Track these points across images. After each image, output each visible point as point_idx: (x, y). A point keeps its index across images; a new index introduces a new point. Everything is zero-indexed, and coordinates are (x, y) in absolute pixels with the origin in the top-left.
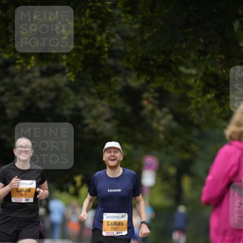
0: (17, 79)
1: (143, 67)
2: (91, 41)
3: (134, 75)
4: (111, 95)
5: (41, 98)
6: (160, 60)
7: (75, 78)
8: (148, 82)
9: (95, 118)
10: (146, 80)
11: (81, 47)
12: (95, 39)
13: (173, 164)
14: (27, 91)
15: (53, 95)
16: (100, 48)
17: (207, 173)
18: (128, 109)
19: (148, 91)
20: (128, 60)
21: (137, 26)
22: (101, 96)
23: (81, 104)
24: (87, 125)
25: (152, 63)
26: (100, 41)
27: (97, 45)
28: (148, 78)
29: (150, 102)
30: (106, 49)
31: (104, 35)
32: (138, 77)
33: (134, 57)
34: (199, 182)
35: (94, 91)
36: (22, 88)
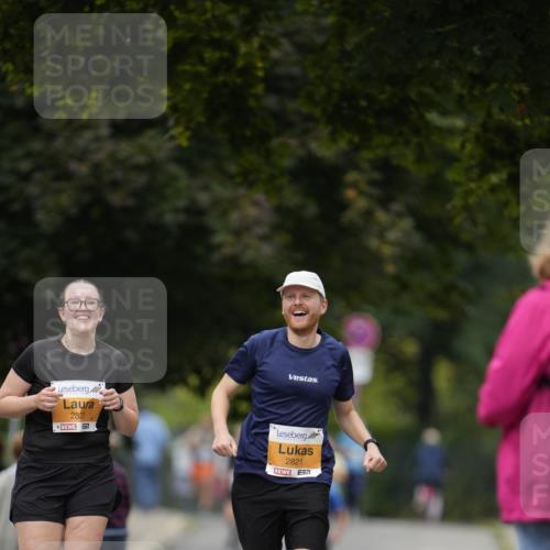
0: (59, 143)
1: (343, 114)
2: (226, 54)
3: (325, 131)
4: (272, 178)
5: (115, 184)
6: (383, 97)
7: (189, 139)
8: (356, 148)
9: (238, 233)
10: (350, 142)
11: (202, 69)
12: (234, 50)
13: (412, 334)
14: (82, 169)
15: (141, 180)
16: (247, 71)
17: (490, 353)
18: (312, 210)
19: (356, 167)
20: (310, 98)
21: (330, 20)
22: (248, 179)
23: (203, 198)
24: (219, 246)
25: (363, 103)
26: (246, 54)
27: (240, 63)
28: (356, 139)
29: (361, 193)
30: (260, 74)
31: (256, 42)
32: (333, 138)
33: (323, 90)
34: (471, 374)
35: (233, 168)
36: (74, 166)
